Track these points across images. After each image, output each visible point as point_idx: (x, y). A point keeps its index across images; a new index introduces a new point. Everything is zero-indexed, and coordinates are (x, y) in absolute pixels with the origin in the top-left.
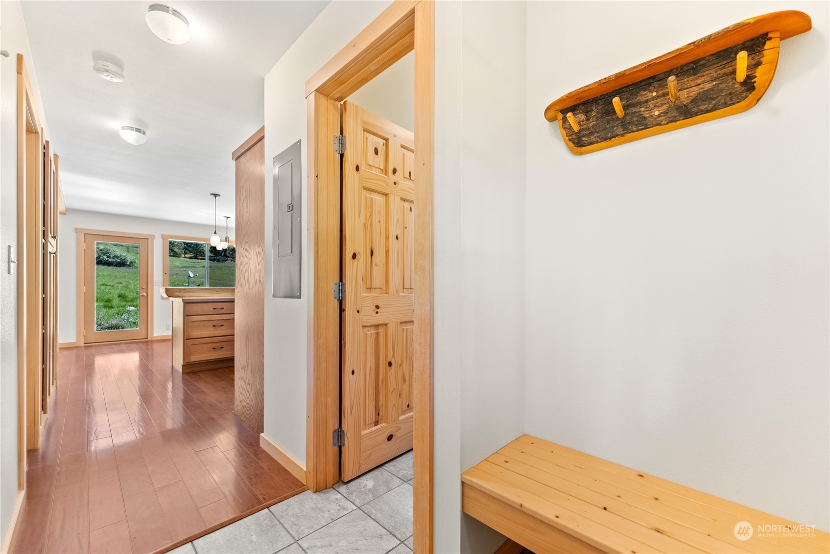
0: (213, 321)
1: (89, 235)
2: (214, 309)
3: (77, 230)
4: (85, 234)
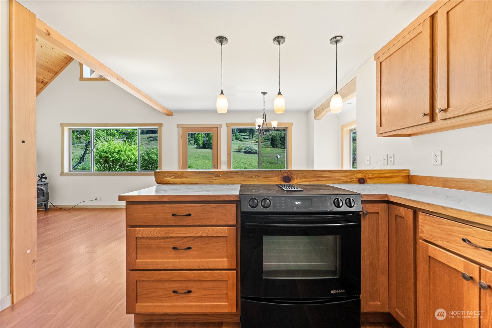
0: (173, 240)
1: (184, 128)
2: (173, 215)
3: (178, 126)
4: (182, 128)
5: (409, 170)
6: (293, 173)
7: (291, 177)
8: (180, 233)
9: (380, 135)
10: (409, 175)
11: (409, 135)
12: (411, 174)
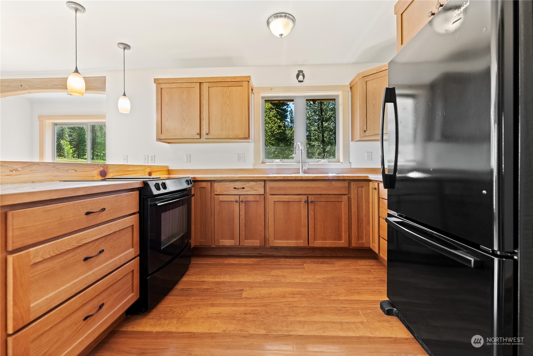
0: (84, 248)
2: (88, 213)
5: (168, 166)
6: (108, 166)
7: (107, 172)
8: (95, 236)
9: (159, 140)
10: (168, 170)
11: (169, 143)
12: (170, 168)
